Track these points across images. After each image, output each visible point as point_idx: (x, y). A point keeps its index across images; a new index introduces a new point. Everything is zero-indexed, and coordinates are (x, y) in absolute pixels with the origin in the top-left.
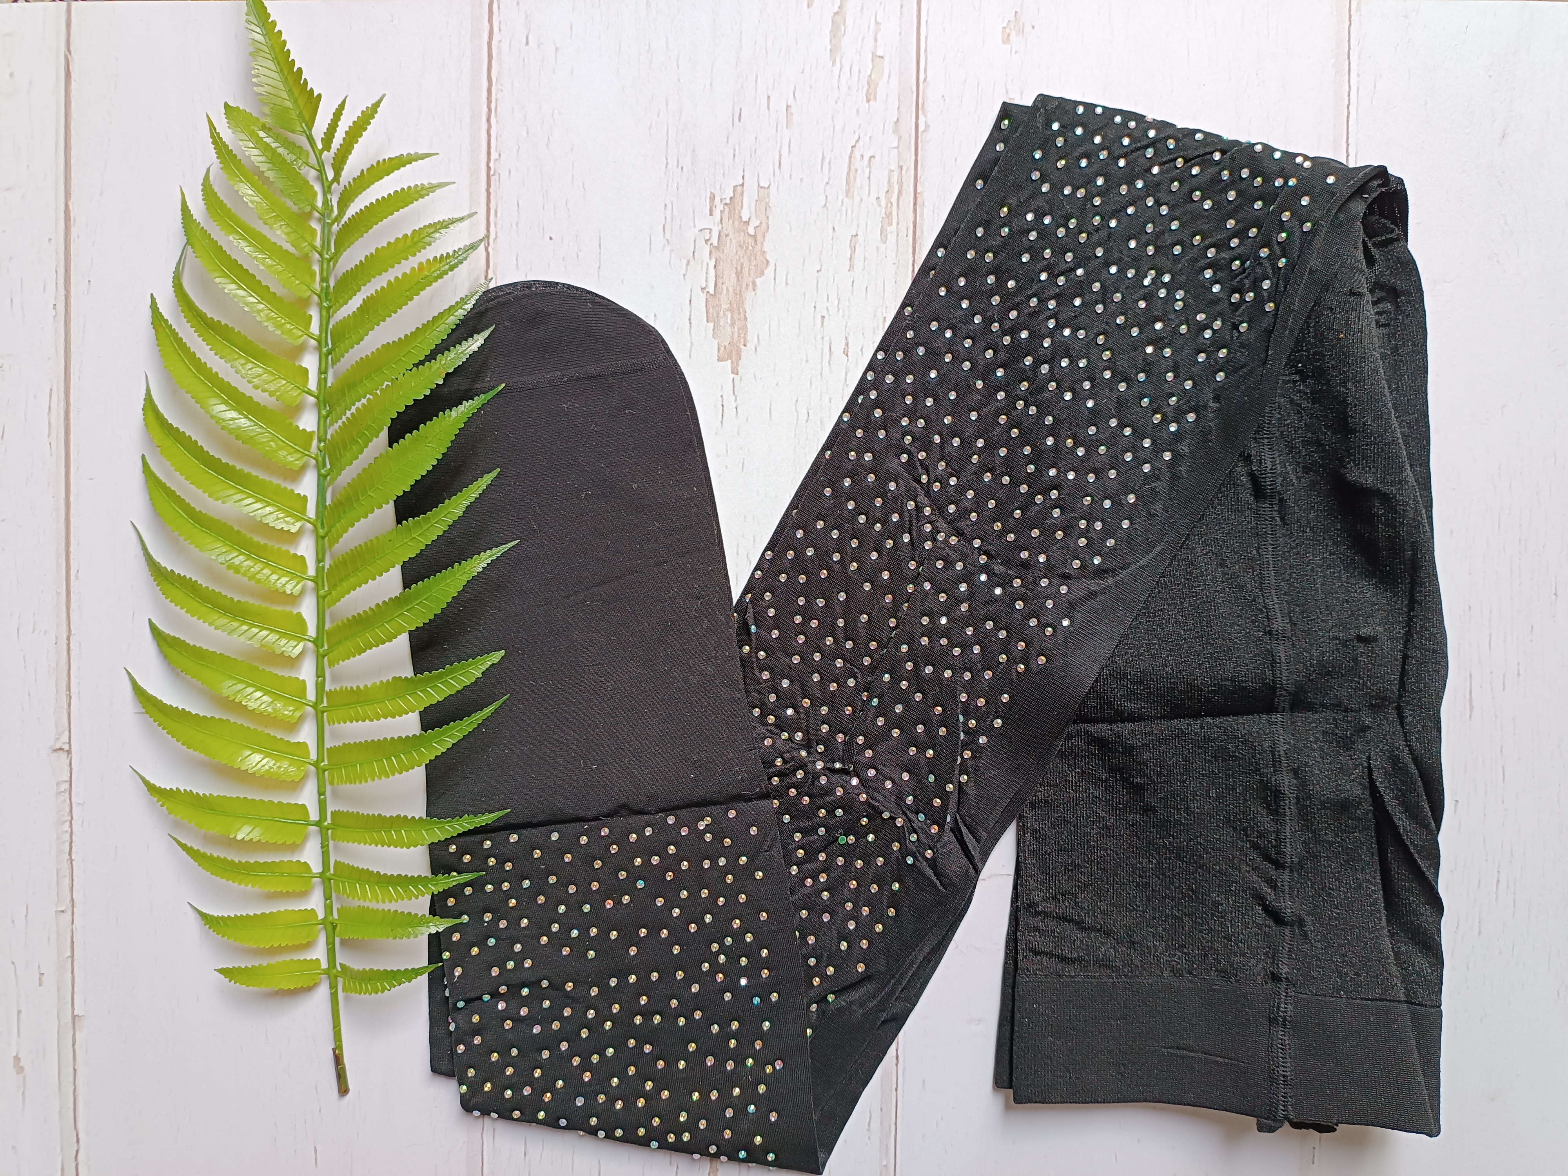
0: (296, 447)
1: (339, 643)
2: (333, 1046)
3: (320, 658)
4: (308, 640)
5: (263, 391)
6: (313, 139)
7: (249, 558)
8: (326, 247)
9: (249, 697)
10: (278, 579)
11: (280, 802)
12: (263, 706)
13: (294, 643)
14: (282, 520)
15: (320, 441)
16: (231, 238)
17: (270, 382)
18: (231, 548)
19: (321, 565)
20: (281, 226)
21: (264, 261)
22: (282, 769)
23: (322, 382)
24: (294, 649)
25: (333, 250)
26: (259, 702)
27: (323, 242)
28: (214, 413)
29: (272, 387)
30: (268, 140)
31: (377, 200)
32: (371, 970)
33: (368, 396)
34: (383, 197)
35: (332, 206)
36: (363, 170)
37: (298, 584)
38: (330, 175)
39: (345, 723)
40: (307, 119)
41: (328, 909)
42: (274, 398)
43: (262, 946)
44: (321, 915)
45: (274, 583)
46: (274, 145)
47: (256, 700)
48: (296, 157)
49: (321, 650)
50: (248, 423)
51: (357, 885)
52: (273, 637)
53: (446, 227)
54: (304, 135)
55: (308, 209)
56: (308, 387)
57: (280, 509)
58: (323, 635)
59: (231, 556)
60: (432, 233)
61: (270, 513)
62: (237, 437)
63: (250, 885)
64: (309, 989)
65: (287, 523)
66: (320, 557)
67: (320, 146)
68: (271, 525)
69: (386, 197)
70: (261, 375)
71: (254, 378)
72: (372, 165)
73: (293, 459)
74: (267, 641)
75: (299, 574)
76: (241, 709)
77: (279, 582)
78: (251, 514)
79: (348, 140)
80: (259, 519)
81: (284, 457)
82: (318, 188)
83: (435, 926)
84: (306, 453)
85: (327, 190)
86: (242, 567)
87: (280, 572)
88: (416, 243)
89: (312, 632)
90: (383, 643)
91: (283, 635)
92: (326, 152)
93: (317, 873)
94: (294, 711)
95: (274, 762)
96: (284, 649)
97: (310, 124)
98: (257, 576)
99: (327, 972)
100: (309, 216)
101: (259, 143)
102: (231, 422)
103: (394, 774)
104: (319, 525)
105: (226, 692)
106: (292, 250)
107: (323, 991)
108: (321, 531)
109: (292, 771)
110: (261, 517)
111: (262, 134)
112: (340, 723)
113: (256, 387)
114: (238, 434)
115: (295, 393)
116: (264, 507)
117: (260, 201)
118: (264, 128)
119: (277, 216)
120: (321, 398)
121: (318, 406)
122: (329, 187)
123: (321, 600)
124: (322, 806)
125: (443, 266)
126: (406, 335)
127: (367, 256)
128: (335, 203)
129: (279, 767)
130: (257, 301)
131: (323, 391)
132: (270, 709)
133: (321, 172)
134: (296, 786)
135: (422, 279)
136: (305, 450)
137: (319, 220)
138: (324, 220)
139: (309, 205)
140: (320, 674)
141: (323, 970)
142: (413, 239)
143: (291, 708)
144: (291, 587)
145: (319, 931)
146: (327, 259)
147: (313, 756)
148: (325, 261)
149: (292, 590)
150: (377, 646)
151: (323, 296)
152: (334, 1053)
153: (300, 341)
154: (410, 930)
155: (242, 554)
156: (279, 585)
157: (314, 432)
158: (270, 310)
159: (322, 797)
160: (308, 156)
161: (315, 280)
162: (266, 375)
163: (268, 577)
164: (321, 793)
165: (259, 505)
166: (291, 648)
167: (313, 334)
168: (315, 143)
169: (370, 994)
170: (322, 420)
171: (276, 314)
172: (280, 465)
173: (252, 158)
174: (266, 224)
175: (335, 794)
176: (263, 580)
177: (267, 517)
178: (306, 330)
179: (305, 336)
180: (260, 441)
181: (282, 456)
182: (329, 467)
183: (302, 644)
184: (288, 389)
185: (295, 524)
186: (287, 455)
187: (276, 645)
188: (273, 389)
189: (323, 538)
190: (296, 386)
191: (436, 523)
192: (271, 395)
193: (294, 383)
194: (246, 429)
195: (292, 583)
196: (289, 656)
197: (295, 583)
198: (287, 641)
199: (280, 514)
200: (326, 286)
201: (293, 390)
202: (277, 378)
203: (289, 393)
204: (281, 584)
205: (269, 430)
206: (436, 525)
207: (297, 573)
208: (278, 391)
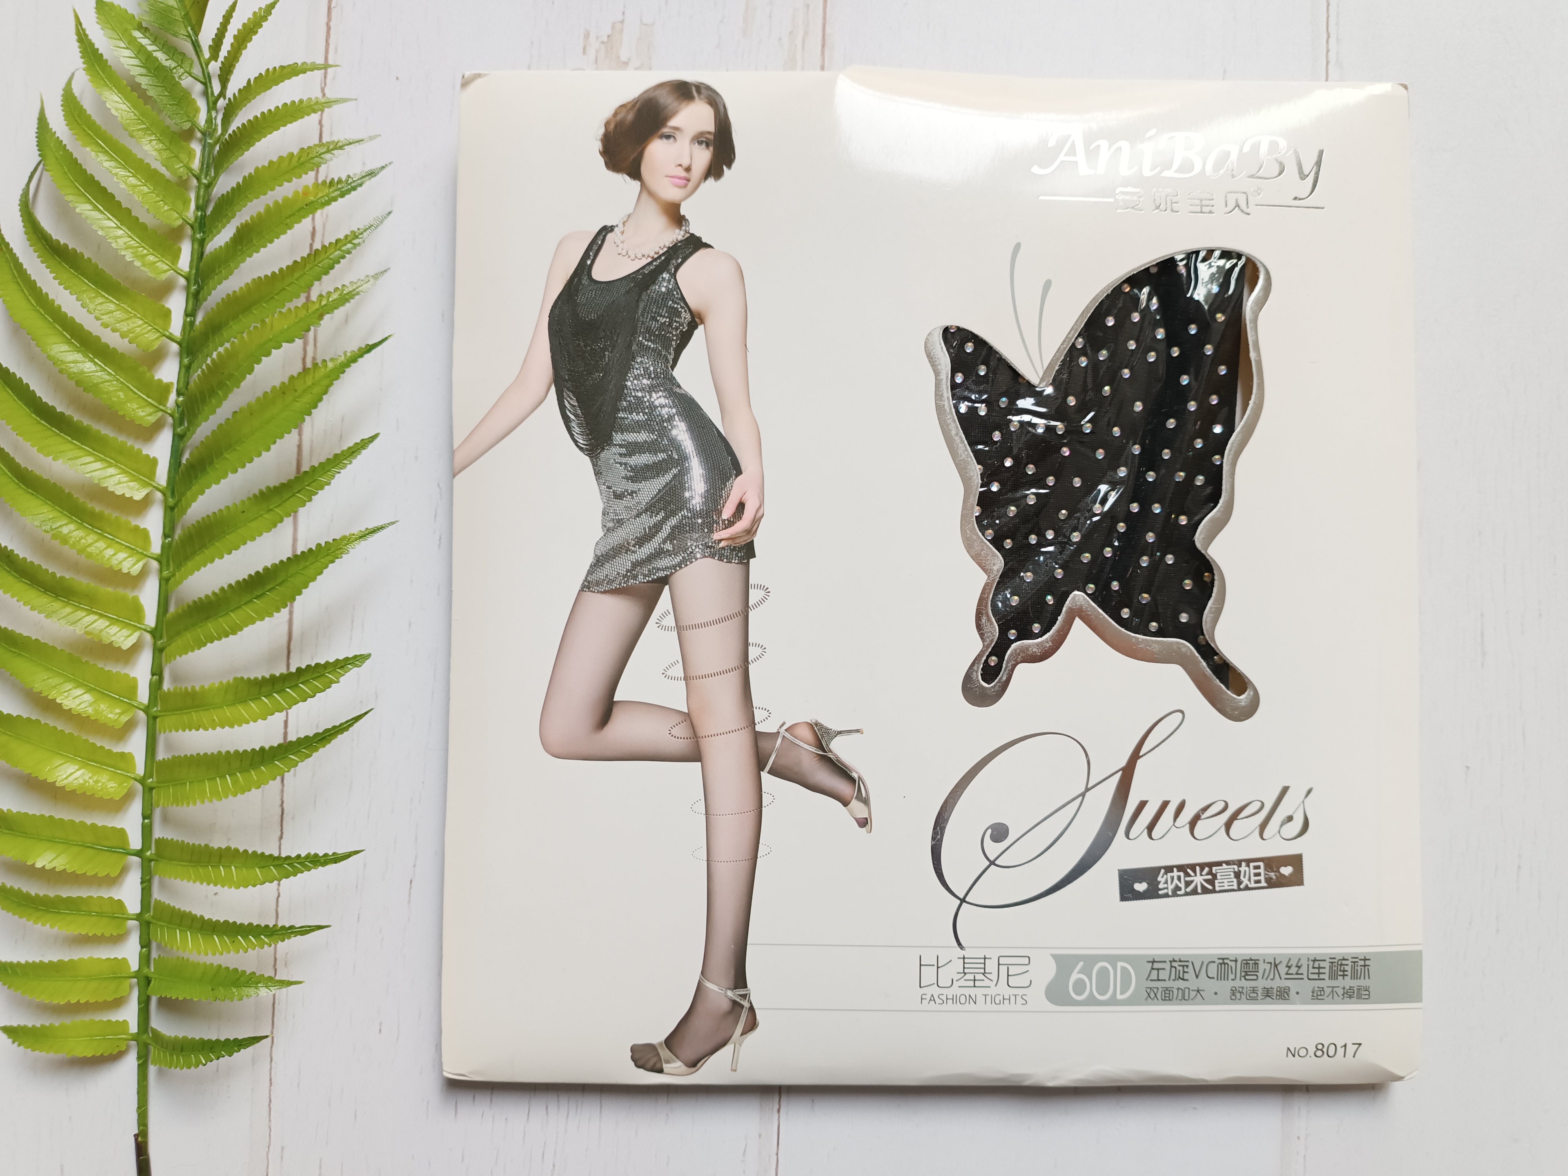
0: (149, 400)
1: (178, 634)
2: (136, 1132)
3: (158, 651)
4: (145, 630)
5: (114, 330)
6: (199, 46)
7: (81, 526)
8: (205, 170)
9: (66, 694)
10: (114, 555)
11: (93, 825)
12: (82, 706)
13: (125, 632)
14: (125, 485)
15: (179, 394)
16: (88, 149)
17: (123, 321)
18: (60, 514)
19: (167, 541)
20: (151, 141)
21: (126, 180)
22: (100, 784)
23: (188, 326)
24: (124, 638)
25: (213, 175)
26: (77, 701)
27: (202, 165)
28: (53, 353)
29: (124, 327)
30: (145, 42)
31: (263, 113)
32: (185, 1038)
33: (232, 339)
34: (270, 110)
35: (216, 125)
36: (249, 80)
37: (138, 561)
38: (217, 88)
39: (177, 731)
40: (194, 22)
41: (145, 959)
42: (126, 340)
43: (54, 1002)
44: (134, 966)
45: (108, 559)
46: (150, 48)
47: (74, 698)
48: (177, 65)
49: (159, 643)
50: (94, 368)
51: (178, 930)
52: (102, 623)
53: (341, 148)
54: (189, 40)
55: (187, 126)
56: (170, 331)
57: (124, 472)
58: (162, 625)
59: (59, 524)
60: (323, 153)
61: (111, 476)
62: (78, 383)
63: (48, 925)
64: (115, 1057)
65: (131, 489)
66: (167, 531)
67: (207, 55)
68: (111, 489)
69: (273, 110)
70: (112, 312)
71: (102, 315)
72: (261, 74)
73: (145, 414)
74: (94, 629)
75: (140, 551)
76: (50, 706)
77: (114, 558)
78: (86, 475)
79: (236, 45)
80: (96, 482)
81: (134, 410)
82: (202, 104)
83: (267, 987)
84: (161, 407)
85: (212, 106)
86: (71, 537)
87: (117, 546)
88: (302, 164)
89: (150, 620)
90: (227, 636)
91: (113, 621)
92: (213, 62)
93: (133, 915)
94: (121, 714)
95: (90, 775)
96: (113, 639)
97: (196, 28)
98: (89, 549)
99: (135, 1038)
100: (188, 135)
101: (132, 43)
102: (72, 365)
103: (227, 797)
104: (169, 494)
105: (38, 687)
106: (163, 170)
107: (131, 1061)
108: (170, 500)
109: (111, 787)
110: (99, 480)
111: (137, 34)
112: (171, 732)
113: (105, 326)
114: (81, 381)
115: (153, 336)
116: (104, 468)
117: (128, 109)
118: (140, 27)
119: (148, 129)
120: (184, 345)
121: (181, 355)
122: (215, 103)
123: (163, 582)
124: (147, 831)
125: (333, 192)
126: (281, 270)
127: (245, 177)
128: (219, 121)
129: (96, 782)
130: (115, 226)
131: (187, 336)
132: (90, 710)
133: (206, 82)
134: (118, 805)
135: (306, 205)
136: (160, 404)
137: (201, 140)
138: (205, 140)
139: (188, 121)
140: (157, 672)
141: (131, 1034)
142: (299, 158)
143: (118, 711)
144: (130, 565)
145: (131, 988)
146: (205, 184)
147: (140, 770)
148: (202, 186)
149: (129, 569)
150: (219, 639)
151: (197, 225)
152: (136, 1140)
153: (164, 277)
154: (234, 990)
155: (73, 521)
156: (114, 562)
157: (172, 383)
158: (130, 237)
159: (146, 821)
160: (191, 65)
161: (188, 208)
162: (118, 312)
163: (101, 552)
164: (147, 815)
165: (98, 465)
166: (122, 638)
167: (181, 270)
168: (201, 50)
169: (182, 1069)
170: (183, 370)
171: (138, 243)
172: (127, 419)
173: (122, 59)
174: (132, 136)
175: (165, 819)
176: (95, 555)
177: (107, 479)
178: (173, 264)
179: (172, 271)
180: (106, 390)
181: (131, 410)
182: (186, 425)
183: (137, 634)
184: (145, 331)
185: (141, 490)
186: (137, 408)
187: (104, 633)
188: (126, 330)
189: (172, 509)
190: (155, 329)
191: (297, 493)
192: (123, 336)
193: (152, 324)
194: (90, 374)
195: (131, 560)
196: (120, 647)
197: (135, 561)
198: (119, 629)
199: (124, 477)
200: (201, 215)
201: (151, 333)
202: (132, 317)
203: (145, 335)
204: (117, 560)
205: (118, 377)
206: (297, 494)
207: (138, 549)
208: (132, 333)
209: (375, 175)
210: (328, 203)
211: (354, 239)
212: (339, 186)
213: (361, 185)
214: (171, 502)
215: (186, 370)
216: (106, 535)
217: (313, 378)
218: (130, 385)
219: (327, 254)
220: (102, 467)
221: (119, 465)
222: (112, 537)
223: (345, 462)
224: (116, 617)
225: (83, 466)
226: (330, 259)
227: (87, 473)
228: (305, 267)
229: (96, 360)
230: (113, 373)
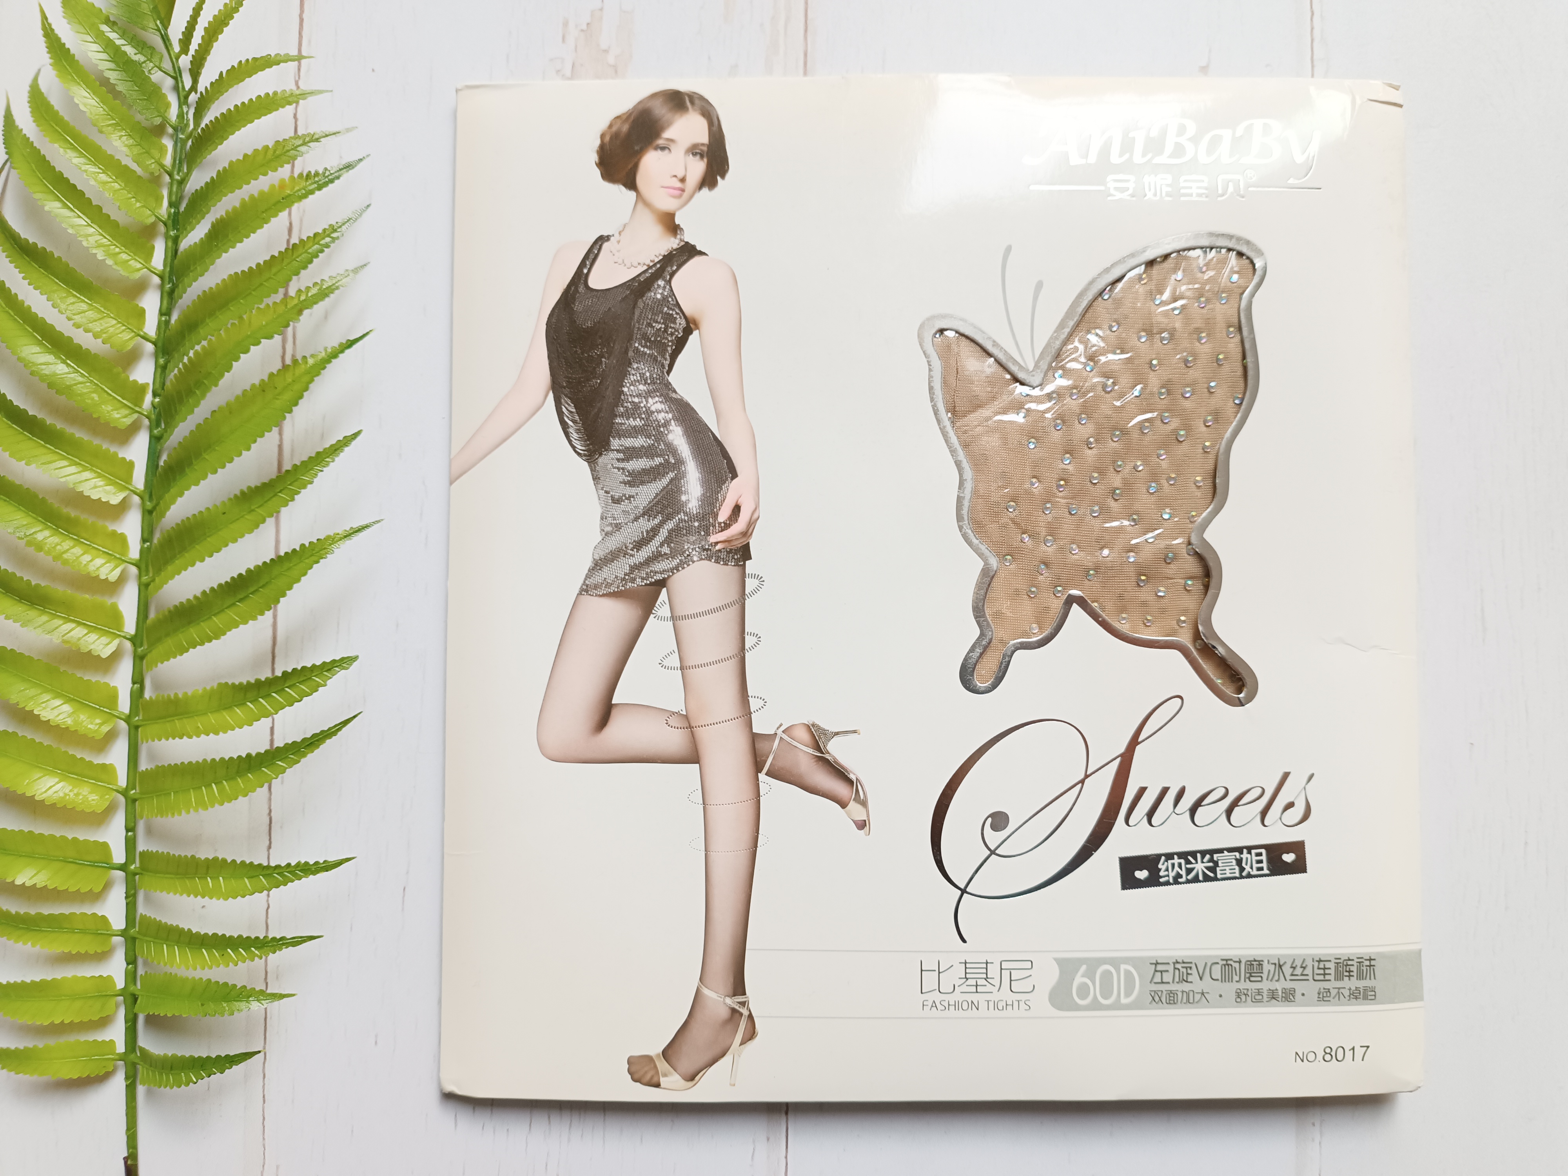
0: (124, 401)
1: (159, 640)
2: (126, 1155)
3: (139, 659)
4: (125, 637)
5: (87, 331)
6: (169, 40)
7: (56, 531)
8: (177, 166)
9: (43, 705)
10: (91, 561)
11: (74, 839)
12: (61, 717)
13: (104, 640)
14: (101, 489)
15: (155, 395)
16: (56, 145)
17: (95, 321)
18: (34, 521)
19: (146, 546)
20: (121, 136)
21: (97, 177)
22: (81, 797)
23: (163, 326)
24: (103, 646)
25: (185, 170)
26: (56, 712)
27: (175, 161)
28: (23, 355)
29: (97, 327)
30: (113, 36)
31: (236, 106)
32: (174, 1057)
33: (209, 337)
34: (243, 103)
35: (188, 120)
36: (221, 72)
37: (116, 567)
38: (188, 82)
39: (160, 740)
40: (163, 16)
41: (131, 976)
42: (99, 341)
43: (38, 1023)
44: (120, 984)
45: (85, 565)
46: (119, 42)
47: (52, 709)
48: (146, 59)
49: (140, 650)
50: (66, 370)
51: (165, 946)
52: (79, 632)
53: (317, 140)
54: (158, 33)
55: (158, 121)
56: (145, 330)
57: (100, 476)
58: (143, 631)
59: (33, 530)
60: (299, 146)
61: (86, 480)
62: (50, 385)
63: (30, 943)
64: (102, 1078)
65: (107, 492)
66: (146, 535)
67: (177, 48)
68: (86, 494)
69: (246, 102)
70: (84, 312)
71: (74, 314)
72: (233, 66)
73: (120, 417)
74: (72, 637)
75: (118, 556)
76: (28, 718)
77: (91, 564)
79: (206, 37)
80: (72, 486)
81: (108, 412)
82: (172, 99)
83: (258, 1001)
84: (137, 409)
85: (183, 100)
86: (46, 544)
87: (94, 552)
88: (278, 157)
89: (130, 626)
90: (210, 641)
91: (92, 629)
92: (183, 56)
93: (118, 930)
94: (101, 724)
95: (71, 788)
96: (92, 647)
97: (166, 22)
98: (65, 556)
99: (123, 1057)
100: (159, 130)
101: (100, 37)
102: (43, 367)
103: (213, 806)
104: (147, 497)
105: (14, 698)
106: (134, 166)
107: (118, 1082)
108: (148, 503)
109: (93, 800)
110: (74, 484)
111: (105, 28)
112: (154, 741)
113: (77, 326)
114: (52, 384)
115: (127, 336)
116: (80, 472)
117: (96, 104)
118: (108, 21)
119: (117, 124)
120: (160, 344)
121: (156, 355)
122: (186, 97)
123: (143, 588)
124: (130, 844)
125: (310, 185)
126: (258, 265)
127: (219, 171)
128: (191, 116)
129: (77, 795)
130: (86, 224)
131: (162, 335)
132: (69, 721)
133: (177, 76)
134: (101, 818)
135: (283, 199)
136: (136, 405)
137: (172, 136)
138: (177, 135)
139: (159, 116)
140: (138, 680)
141: (119, 1054)
142: (275, 151)
143: (98, 721)
144: (108, 571)
145: (117, 1006)
146: (177, 181)
147: (122, 782)
148: (175, 182)
149: (107, 575)
150: (202, 644)
151: (170, 223)
152: (126, 1163)
153: (137, 276)
154: (225, 1005)
155: (48, 528)
156: (91, 568)
157: (148, 384)
158: (102, 235)
159: (130, 834)
160: (161, 60)
161: (161, 205)
162: (91, 312)
163: (78, 558)
164: (130, 828)
165: (73, 469)
166: (102, 646)
167: (155, 269)
168: (171, 44)
169: (172, 1088)
170: (159, 370)
171: (110, 241)
172: (102, 422)
173: (90, 54)
174: (101, 132)
175: (149, 831)
176: (71, 561)
177: (83, 484)
178: (146, 263)
179: (146, 270)
180: (79, 392)
181: (106, 412)
182: (163, 426)
183: (116, 642)
184: (118, 331)
185: (117, 494)
186: (112, 410)
187: (82, 641)
188: (99, 330)
189: (150, 512)
190: (129, 328)
191: (280, 492)
192: (96, 336)
193: (126, 324)
194: (63, 376)
195: (110, 566)
196: (99, 655)
197: (113, 567)
198: (97, 637)
199: (100, 481)
200: (174, 212)
201: (124, 333)
202: (105, 316)
203: (119, 335)
204: (94, 566)
205: (92, 379)
206: (280, 494)
207: (115, 554)
208: (105, 333)
209: (353, 168)
210: (305, 196)
211: (332, 233)
212: (316, 179)
213: (338, 178)
214: (149, 505)
215: (162, 370)
216: (82, 540)
217: (294, 374)
218: (104, 387)
219: (306, 248)
220: (76, 471)
221: (94, 469)
222: (88, 543)
223: (327, 460)
224: (94, 625)
225: (57, 471)
226: (309, 253)
227: (61, 477)
228: (283, 262)
229: (68, 362)
230: (87, 375)
